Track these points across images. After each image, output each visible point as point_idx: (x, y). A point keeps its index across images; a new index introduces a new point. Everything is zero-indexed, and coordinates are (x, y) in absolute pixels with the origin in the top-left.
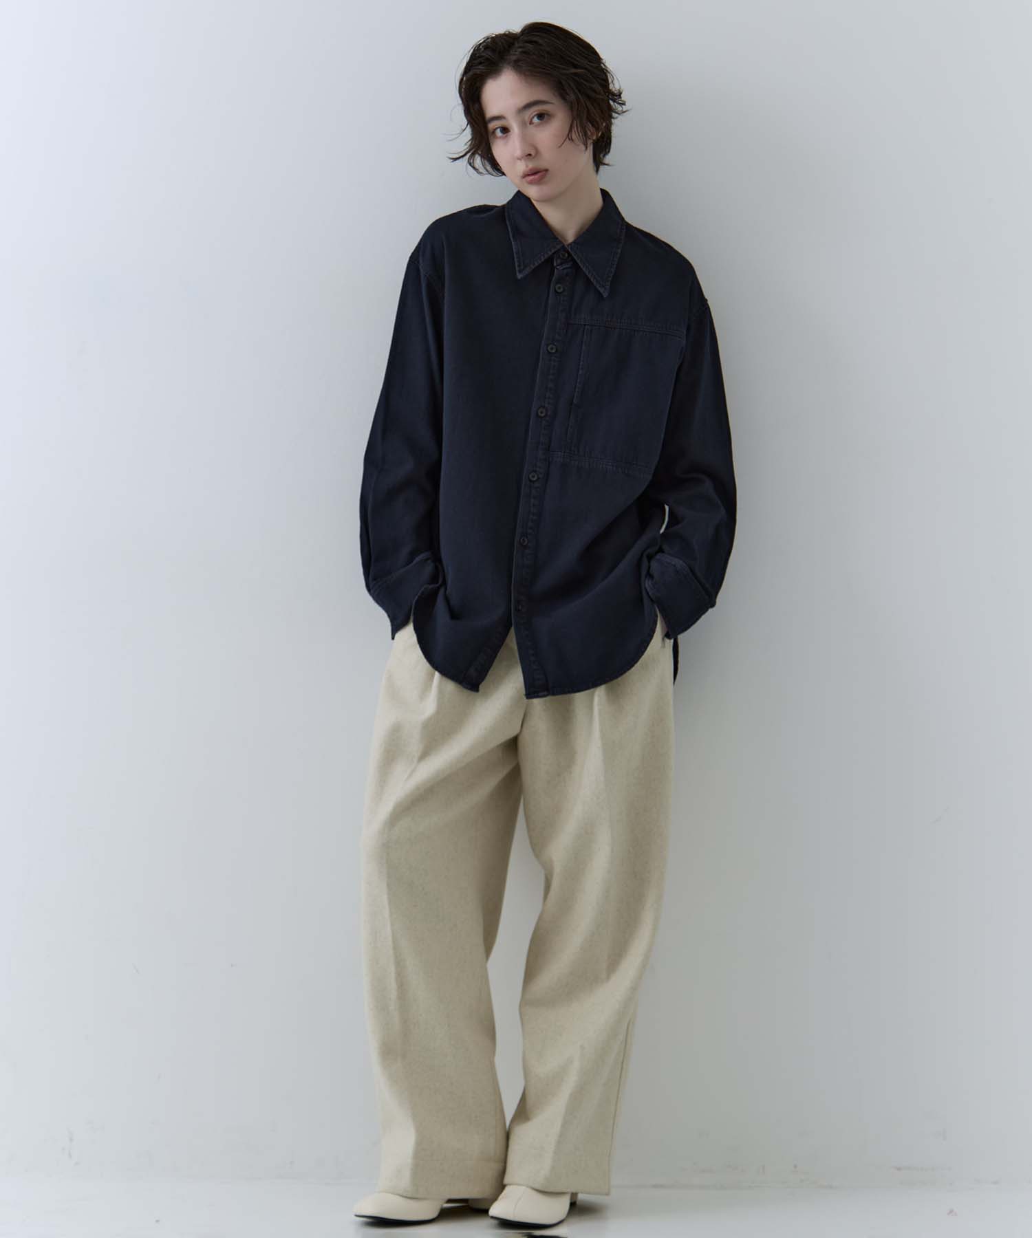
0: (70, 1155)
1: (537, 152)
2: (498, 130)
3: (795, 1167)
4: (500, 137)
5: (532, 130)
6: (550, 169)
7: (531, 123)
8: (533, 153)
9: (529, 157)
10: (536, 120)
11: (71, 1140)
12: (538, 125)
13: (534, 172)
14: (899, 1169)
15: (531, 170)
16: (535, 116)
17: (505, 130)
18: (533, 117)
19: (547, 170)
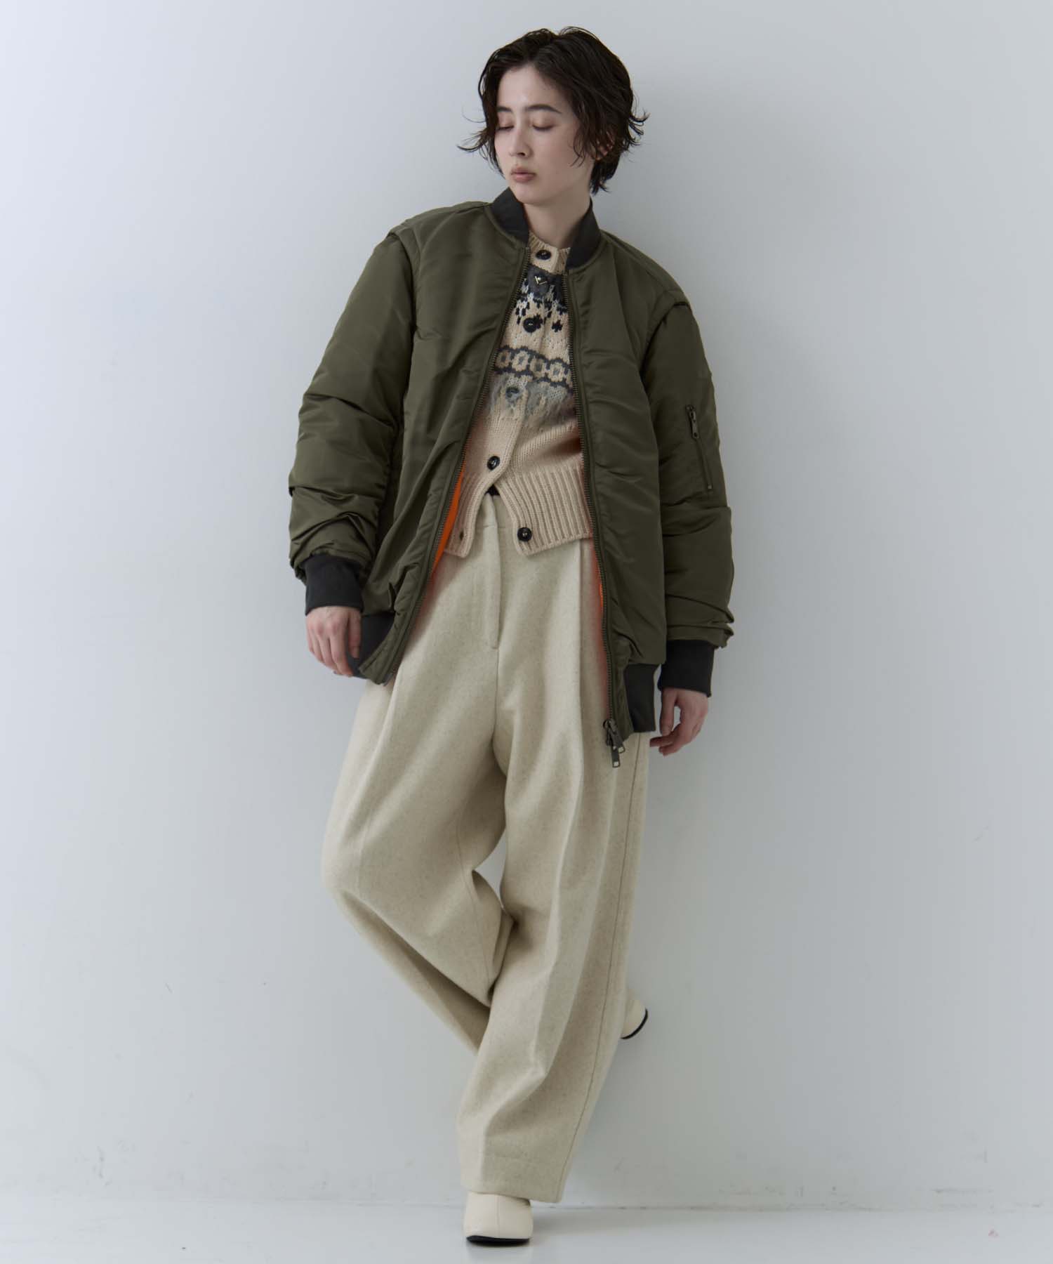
0: (101, 1176)
3: (834, 1189)
4: (504, 133)
8: (526, 153)
9: (521, 155)
11: (102, 1159)
13: (522, 172)
14: (939, 1191)
15: (519, 169)
19: (534, 174)
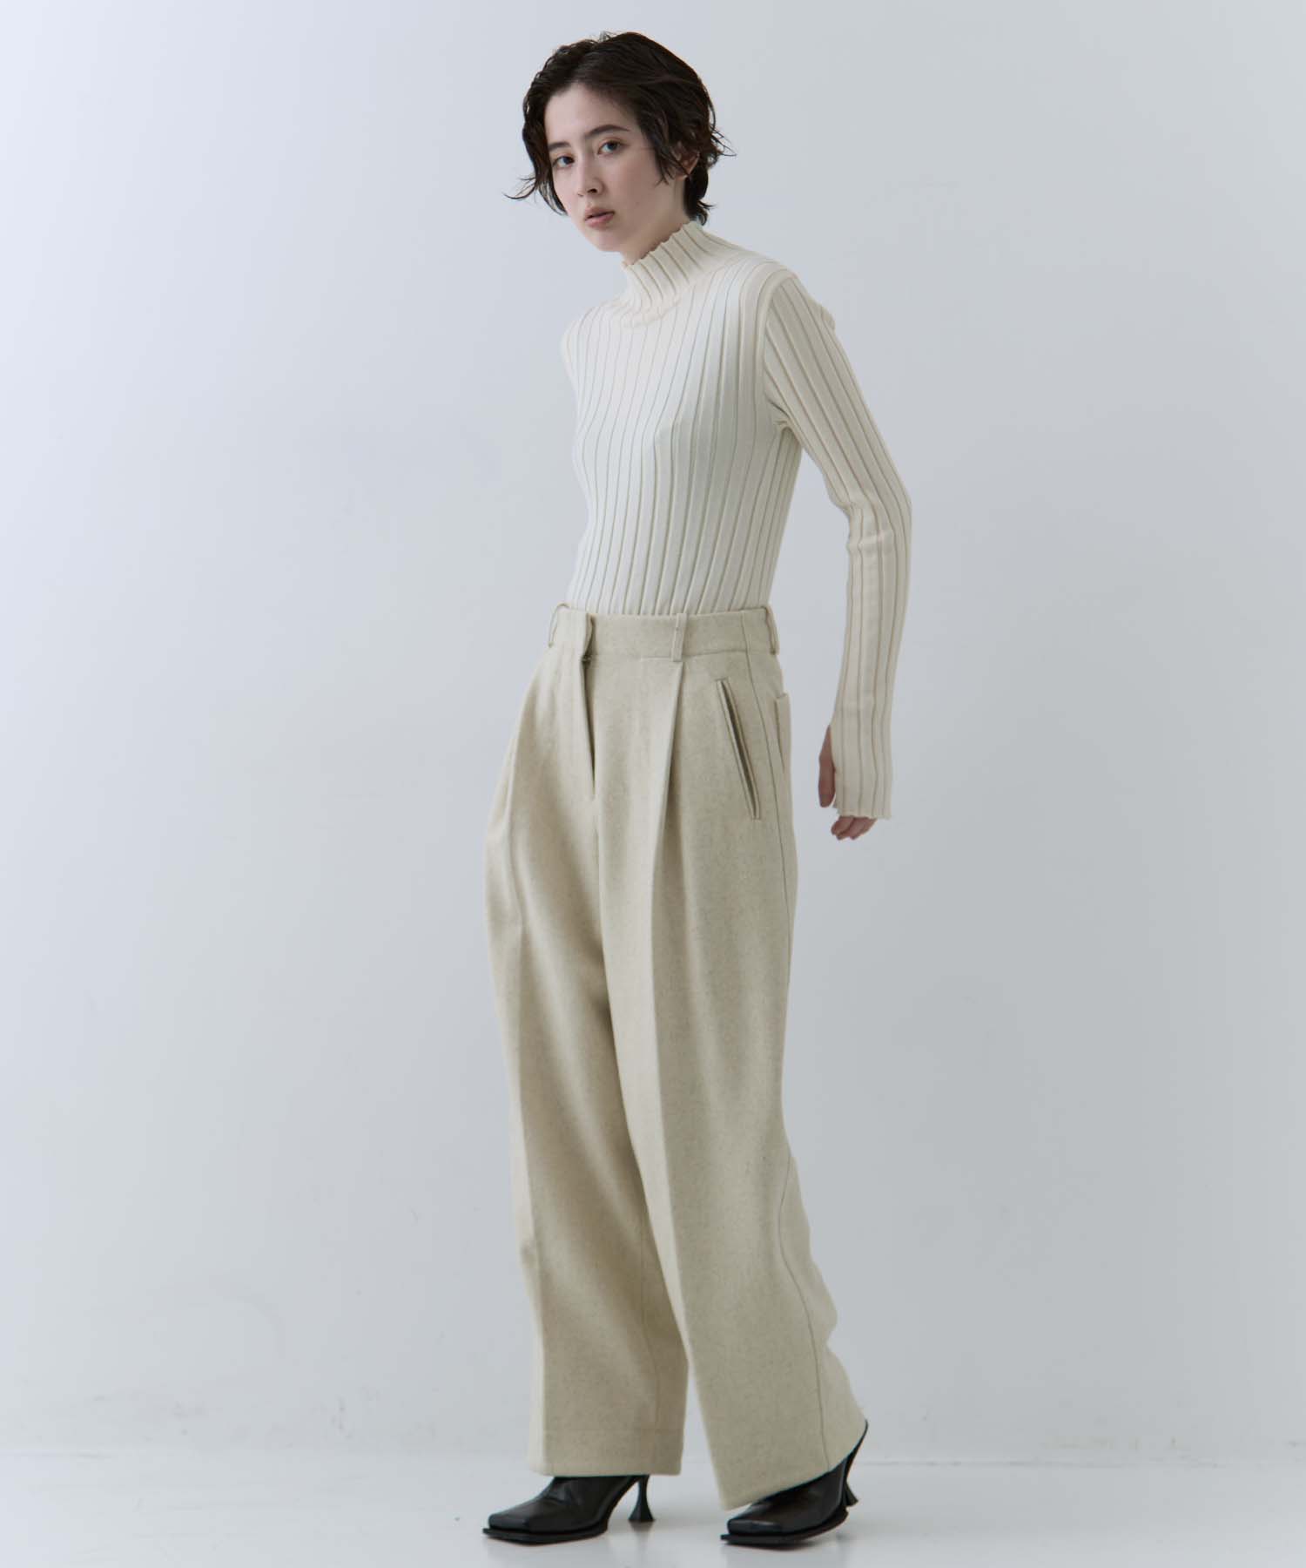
0: (341, 1428)
1: (604, 187)
2: (562, 160)
4: (562, 168)
5: (600, 159)
6: (618, 211)
7: (599, 152)
8: (599, 189)
9: (592, 193)
10: (606, 149)
11: (342, 1410)
12: (607, 156)
13: (598, 213)
16: (605, 144)
17: (569, 160)
18: (603, 146)
